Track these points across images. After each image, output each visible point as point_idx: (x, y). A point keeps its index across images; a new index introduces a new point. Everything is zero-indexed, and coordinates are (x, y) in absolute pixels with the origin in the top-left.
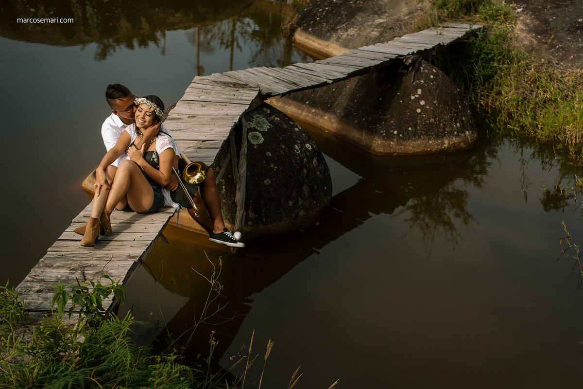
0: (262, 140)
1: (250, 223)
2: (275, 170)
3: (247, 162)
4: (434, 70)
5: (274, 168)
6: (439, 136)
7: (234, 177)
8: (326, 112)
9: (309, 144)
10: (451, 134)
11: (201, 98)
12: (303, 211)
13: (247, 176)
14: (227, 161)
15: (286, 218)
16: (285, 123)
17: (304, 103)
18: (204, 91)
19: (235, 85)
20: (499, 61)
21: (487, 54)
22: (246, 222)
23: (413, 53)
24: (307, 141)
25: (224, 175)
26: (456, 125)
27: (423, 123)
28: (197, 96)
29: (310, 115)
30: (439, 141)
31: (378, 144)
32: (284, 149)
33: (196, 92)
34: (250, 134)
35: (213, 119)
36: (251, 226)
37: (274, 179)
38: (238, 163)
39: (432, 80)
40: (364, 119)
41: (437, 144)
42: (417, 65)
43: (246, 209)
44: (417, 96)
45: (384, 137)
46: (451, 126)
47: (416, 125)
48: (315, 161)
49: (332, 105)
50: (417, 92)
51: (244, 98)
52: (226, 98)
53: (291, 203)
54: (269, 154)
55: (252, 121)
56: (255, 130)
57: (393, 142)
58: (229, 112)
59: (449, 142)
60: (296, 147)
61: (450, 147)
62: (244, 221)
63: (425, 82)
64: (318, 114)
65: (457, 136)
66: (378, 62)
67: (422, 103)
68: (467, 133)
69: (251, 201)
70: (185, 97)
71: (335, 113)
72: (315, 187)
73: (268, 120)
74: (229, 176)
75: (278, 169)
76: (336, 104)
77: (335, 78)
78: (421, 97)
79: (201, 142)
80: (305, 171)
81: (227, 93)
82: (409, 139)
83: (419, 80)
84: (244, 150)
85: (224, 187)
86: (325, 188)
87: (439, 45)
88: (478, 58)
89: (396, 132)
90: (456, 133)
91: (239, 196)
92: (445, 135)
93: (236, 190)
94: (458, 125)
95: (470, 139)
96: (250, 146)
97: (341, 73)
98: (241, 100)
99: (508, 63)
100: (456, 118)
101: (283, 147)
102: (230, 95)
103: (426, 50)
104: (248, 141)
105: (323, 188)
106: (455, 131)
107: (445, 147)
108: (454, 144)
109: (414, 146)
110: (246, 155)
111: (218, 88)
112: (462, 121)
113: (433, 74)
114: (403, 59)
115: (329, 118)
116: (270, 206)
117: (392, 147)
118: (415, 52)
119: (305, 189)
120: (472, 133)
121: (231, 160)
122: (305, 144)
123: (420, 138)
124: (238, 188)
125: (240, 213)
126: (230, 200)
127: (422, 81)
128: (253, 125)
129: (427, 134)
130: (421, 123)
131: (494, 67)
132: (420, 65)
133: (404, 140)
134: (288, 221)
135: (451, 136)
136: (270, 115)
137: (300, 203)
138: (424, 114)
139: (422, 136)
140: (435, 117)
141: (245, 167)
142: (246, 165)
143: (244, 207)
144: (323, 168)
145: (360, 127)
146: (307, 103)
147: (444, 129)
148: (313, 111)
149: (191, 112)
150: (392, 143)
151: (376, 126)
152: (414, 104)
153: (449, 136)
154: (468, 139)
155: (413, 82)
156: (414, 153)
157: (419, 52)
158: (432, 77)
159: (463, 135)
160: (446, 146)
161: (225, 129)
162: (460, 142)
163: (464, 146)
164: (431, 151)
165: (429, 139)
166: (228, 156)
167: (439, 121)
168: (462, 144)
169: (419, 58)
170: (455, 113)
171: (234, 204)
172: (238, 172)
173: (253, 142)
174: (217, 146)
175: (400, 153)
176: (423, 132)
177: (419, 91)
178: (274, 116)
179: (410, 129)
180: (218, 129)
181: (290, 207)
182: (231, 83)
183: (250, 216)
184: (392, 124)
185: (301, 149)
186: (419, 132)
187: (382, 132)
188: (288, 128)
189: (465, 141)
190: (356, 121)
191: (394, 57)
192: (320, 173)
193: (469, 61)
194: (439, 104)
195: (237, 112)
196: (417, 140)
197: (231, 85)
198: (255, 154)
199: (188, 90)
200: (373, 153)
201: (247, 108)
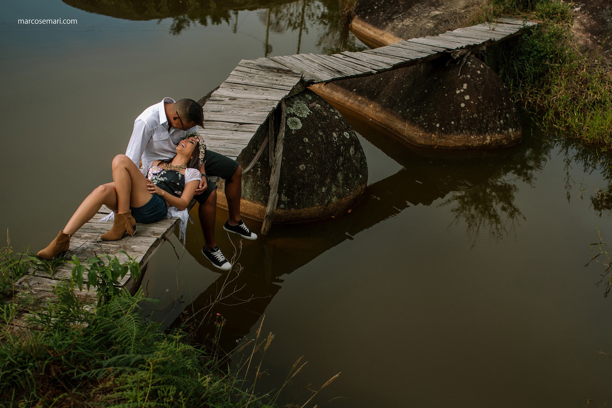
0: (300, 126)
1: (282, 206)
2: (311, 156)
3: (284, 146)
4: (482, 66)
5: (310, 154)
6: (481, 131)
7: (270, 161)
8: (372, 100)
9: (348, 132)
10: (493, 131)
11: (244, 81)
12: (335, 197)
13: (283, 160)
14: (264, 144)
15: (318, 204)
16: (325, 110)
17: (351, 91)
18: (248, 74)
19: (279, 70)
20: (551, 59)
21: (539, 52)
22: (278, 205)
23: (462, 48)
24: (345, 129)
25: (260, 158)
26: (499, 122)
27: (467, 118)
28: (240, 79)
29: (356, 102)
30: (481, 137)
31: (420, 135)
32: (321, 136)
33: (240, 75)
34: (289, 119)
35: (253, 103)
36: (283, 209)
37: (309, 165)
38: (275, 147)
39: (479, 76)
40: (408, 110)
41: (479, 140)
42: (465, 59)
43: (279, 192)
44: (462, 91)
45: (426, 129)
46: (494, 122)
47: (458, 120)
48: (352, 149)
49: (378, 94)
50: (462, 86)
51: (286, 84)
52: (269, 83)
53: (324, 190)
54: (307, 140)
55: (292, 107)
56: (294, 115)
57: (435, 134)
58: (269, 97)
59: (491, 138)
60: (334, 134)
61: (492, 144)
62: (276, 204)
63: (471, 77)
64: (364, 102)
65: (500, 132)
66: (425, 55)
67: (467, 97)
68: (510, 130)
69: (285, 185)
70: (229, 79)
71: (380, 103)
72: (350, 175)
73: (308, 106)
74: (265, 159)
75: (314, 155)
76: (382, 93)
77: (380, 68)
78: (466, 92)
79: (238, 125)
80: (341, 159)
81: (270, 78)
82: (450, 133)
83: (466, 75)
84: (282, 134)
85: (259, 169)
86: (361, 176)
87: (490, 41)
88: (529, 55)
89: (438, 125)
90: (498, 129)
91: (274, 179)
92: (487, 131)
93: (271, 173)
94: (502, 121)
95: (512, 136)
96: (288, 130)
97: (387, 64)
98: (282, 85)
99: (560, 62)
100: (500, 115)
101: (321, 134)
102: (272, 80)
103: (475, 46)
104: (287, 126)
105: (358, 176)
106: (498, 127)
107: (486, 143)
108: (496, 140)
109: (455, 140)
110: (284, 139)
111: (261, 73)
112: (506, 118)
113: (480, 69)
114: (451, 53)
115: (374, 107)
116: (303, 191)
117: (433, 140)
118: (464, 47)
119: (340, 176)
120: (515, 131)
121: (268, 144)
122: (343, 132)
123: (463, 132)
124: (273, 171)
125: (273, 196)
126: (265, 183)
127: (469, 76)
128: (292, 111)
129: (469, 129)
130: (465, 117)
131: (545, 65)
132: (468, 60)
133: (446, 134)
134: (320, 207)
135: (494, 133)
136: (311, 102)
137: (334, 189)
138: (468, 109)
139: (464, 131)
140: (478, 112)
141: (281, 151)
142: (282, 150)
143: (277, 191)
144: (360, 156)
145: (404, 118)
146: (355, 90)
147: (487, 125)
148: (360, 98)
149: (233, 95)
150: (433, 136)
151: (419, 117)
152: (459, 98)
153: (492, 133)
154: (510, 136)
155: (459, 77)
156: (455, 147)
157: (468, 47)
158: (479, 72)
159: (506, 132)
160: (488, 142)
161: (264, 113)
162: (502, 139)
163: (506, 143)
164: (472, 146)
165: (471, 134)
166: (266, 140)
167: (483, 117)
168: (504, 141)
169: (467, 52)
170: (499, 109)
171: (268, 187)
172: (274, 156)
173: (291, 127)
174: (252, 130)
175: (441, 146)
176: (465, 127)
177: (465, 86)
178: (314, 103)
179: (453, 123)
180: (257, 114)
181: (323, 193)
182: (275, 68)
183: (283, 200)
184: (435, 116)
185: (338, 137)
186: (462, 126)
187: (424, 124)
188: (328, 116)
189: (508, 138)
190: (400, 112)
191: (442, 50)
192: (357, 162)
193: (520, 58)
194: (483, 101)
195: (277, 97)
196: (459, 134)
197: (275, 71)
198: (292, 140)
199: (233, 73)
200: (414, 144)
201: (287, 94)
